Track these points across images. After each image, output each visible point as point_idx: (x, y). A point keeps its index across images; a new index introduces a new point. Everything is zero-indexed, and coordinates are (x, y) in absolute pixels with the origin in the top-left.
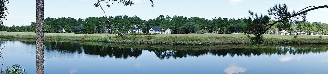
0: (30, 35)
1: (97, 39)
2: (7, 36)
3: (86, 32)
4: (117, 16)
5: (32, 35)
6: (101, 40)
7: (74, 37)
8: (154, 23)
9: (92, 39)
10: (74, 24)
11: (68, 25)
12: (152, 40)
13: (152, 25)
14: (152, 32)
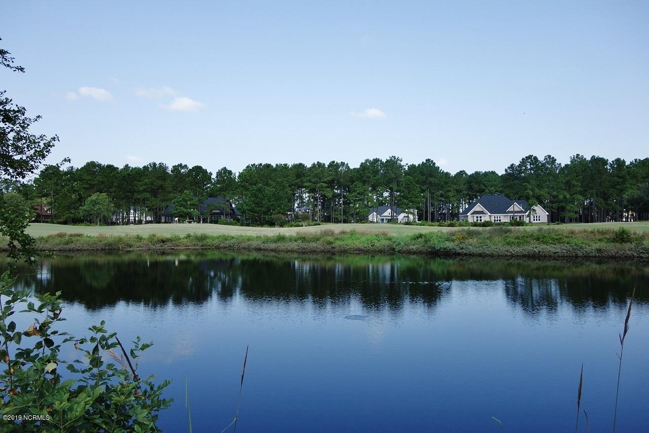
14: (479, 219)
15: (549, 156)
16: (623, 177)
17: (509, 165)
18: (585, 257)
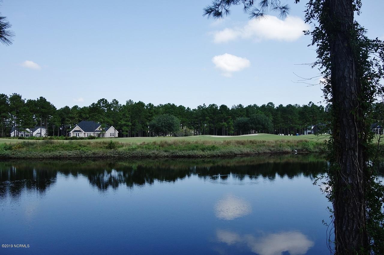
8: (76, 115)
13: (72, 118)
14: (77, 135)
15: (115, 100)
16: (151, 113)
17: (92, 104)
18: (86, 157)
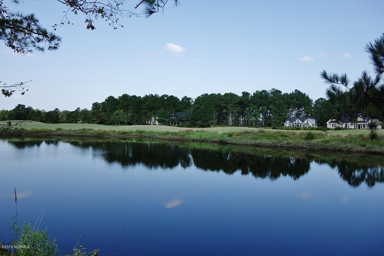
0: (84, 129)
1: (208, 137)
2: (35, 132)
3: (196, 124)
4: (257, 91)
5: (88, 130)
6: (214, 139)
7: (168, 133)
9: (198, 138)
10: (175, 107)
11: (162, 110)
12: (314, 141)
14: (334, 126)
18: (280, 146)
